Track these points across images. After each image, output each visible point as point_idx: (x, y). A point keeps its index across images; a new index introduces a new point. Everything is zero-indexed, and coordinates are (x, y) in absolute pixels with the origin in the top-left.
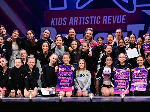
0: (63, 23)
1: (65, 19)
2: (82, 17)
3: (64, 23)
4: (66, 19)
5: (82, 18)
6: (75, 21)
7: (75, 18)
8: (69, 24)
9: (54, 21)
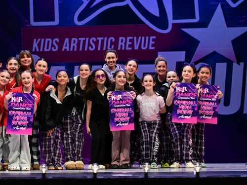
0: (53, 48)
1: (56, 41)
2: (84, 39)
3: (55, 48)
4: (58, 40)
5: (84, 41)
6: (72, 45)
7: (73, 39)
8: (63, 50)
9: (38, 45)
